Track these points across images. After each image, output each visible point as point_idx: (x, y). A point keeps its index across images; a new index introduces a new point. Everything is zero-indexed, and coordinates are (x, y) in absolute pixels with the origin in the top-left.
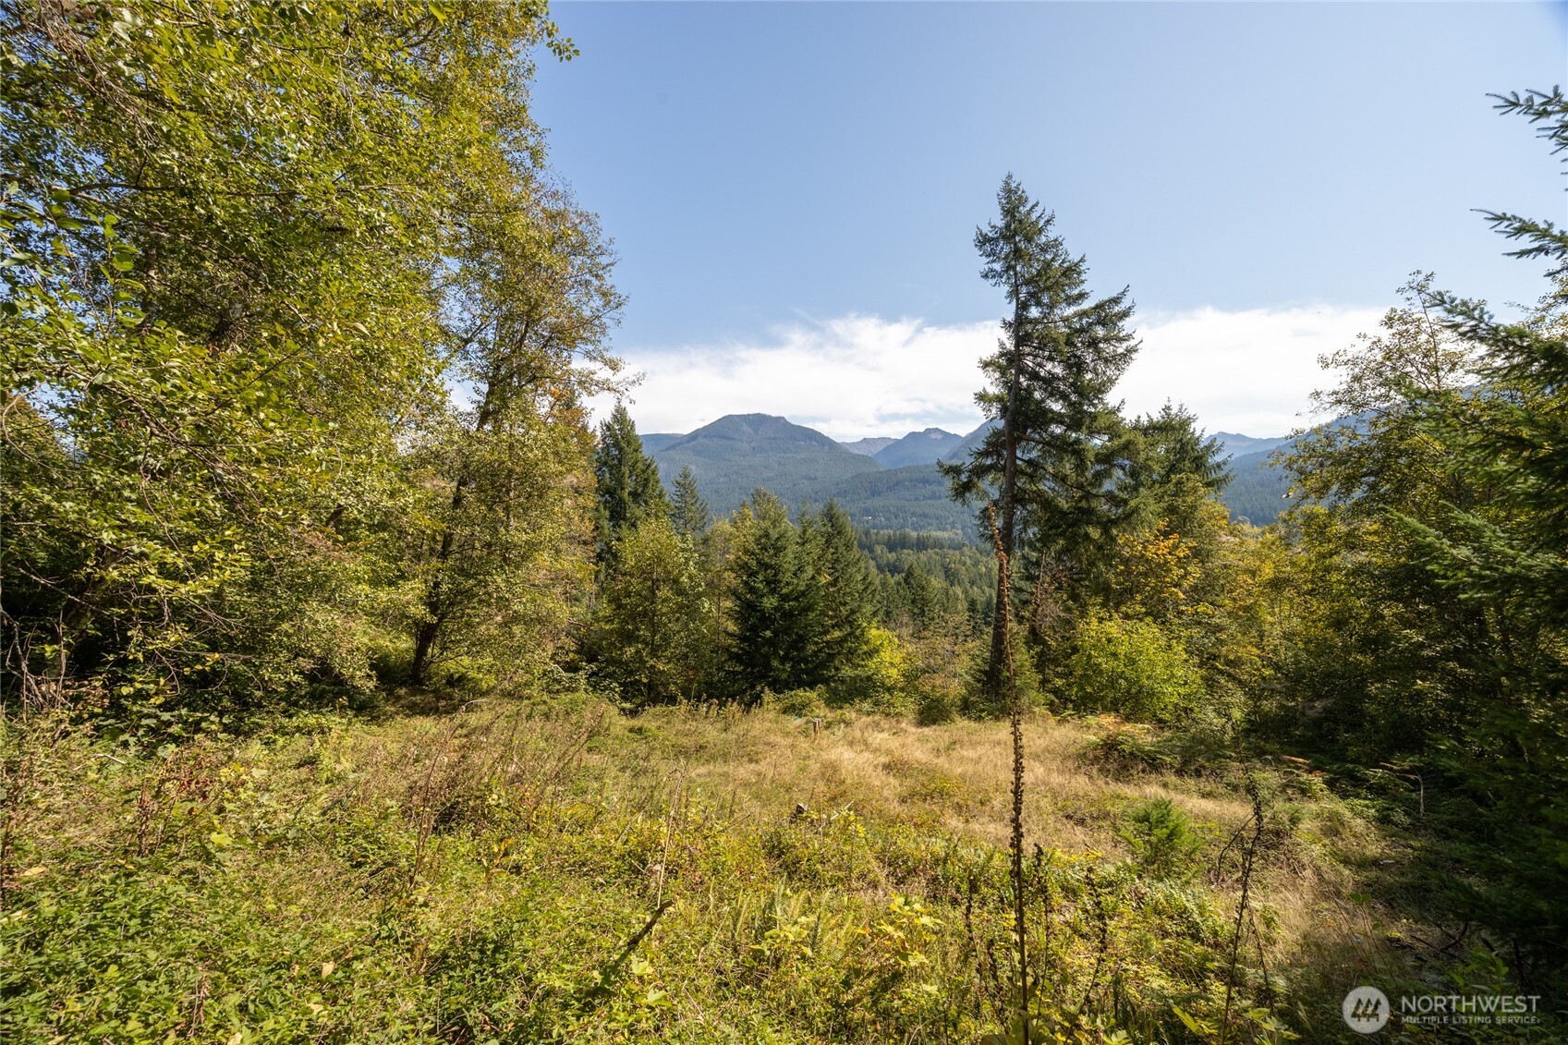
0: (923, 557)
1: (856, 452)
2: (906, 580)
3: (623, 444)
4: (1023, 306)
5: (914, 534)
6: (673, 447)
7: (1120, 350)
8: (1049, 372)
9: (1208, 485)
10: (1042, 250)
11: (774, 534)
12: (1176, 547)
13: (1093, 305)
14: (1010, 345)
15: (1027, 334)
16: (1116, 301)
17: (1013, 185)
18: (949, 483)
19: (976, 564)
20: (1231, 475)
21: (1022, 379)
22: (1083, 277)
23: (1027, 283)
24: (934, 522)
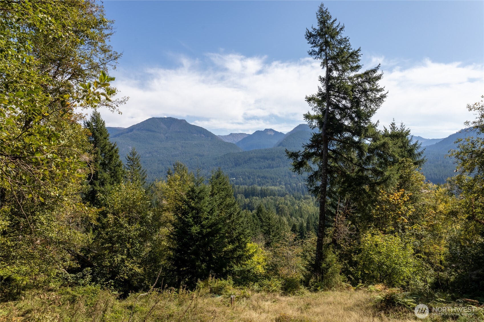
0: (264, 200)
1: (227, 141)
2: (257, 214)
3: (97, 134)
4: (329, 70)
5: (259, 188)
6: (118, 135)
7: (378, 96)
8: (344, 105)
9: (415, 164)
10: (339, 42)
11: (197, 190)
12: (403, 196)
13: (363, 72)
14: (324, 90)
15: (332, 85)
16: (374, 71)
17: (324, 10)
18: (291, 161)
19: (293, 204)
20: (425, 159)
21: (330, 108)
22: (360, 58)
23: (331, 59)
24: (270, 181)
